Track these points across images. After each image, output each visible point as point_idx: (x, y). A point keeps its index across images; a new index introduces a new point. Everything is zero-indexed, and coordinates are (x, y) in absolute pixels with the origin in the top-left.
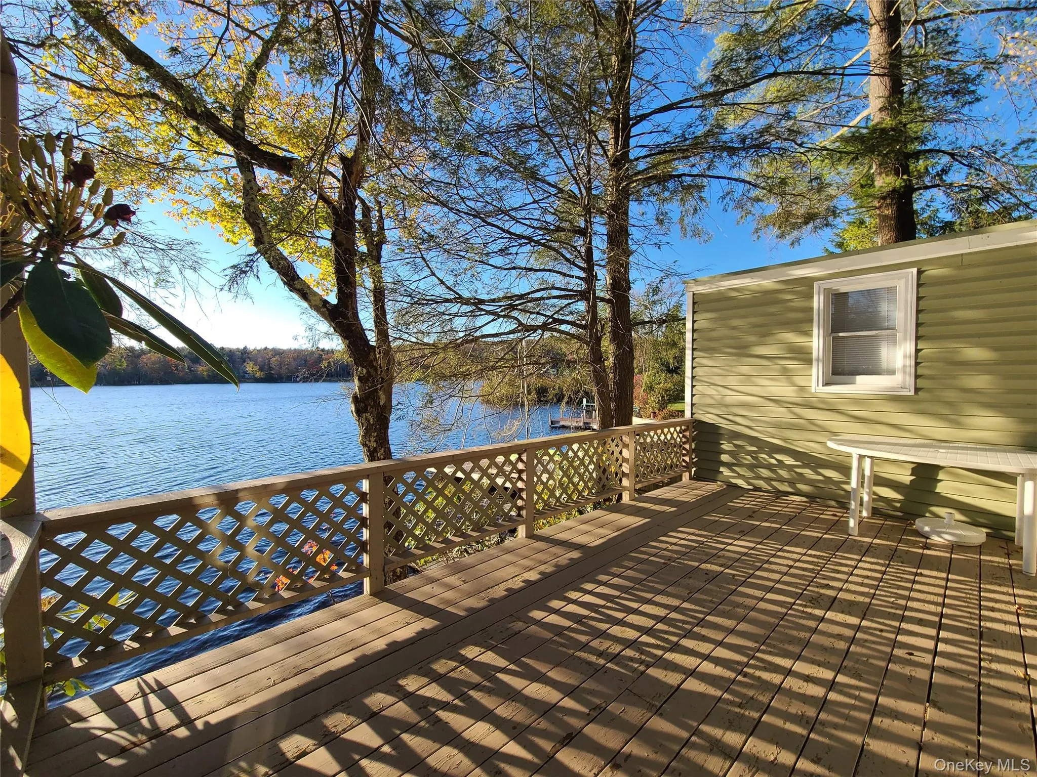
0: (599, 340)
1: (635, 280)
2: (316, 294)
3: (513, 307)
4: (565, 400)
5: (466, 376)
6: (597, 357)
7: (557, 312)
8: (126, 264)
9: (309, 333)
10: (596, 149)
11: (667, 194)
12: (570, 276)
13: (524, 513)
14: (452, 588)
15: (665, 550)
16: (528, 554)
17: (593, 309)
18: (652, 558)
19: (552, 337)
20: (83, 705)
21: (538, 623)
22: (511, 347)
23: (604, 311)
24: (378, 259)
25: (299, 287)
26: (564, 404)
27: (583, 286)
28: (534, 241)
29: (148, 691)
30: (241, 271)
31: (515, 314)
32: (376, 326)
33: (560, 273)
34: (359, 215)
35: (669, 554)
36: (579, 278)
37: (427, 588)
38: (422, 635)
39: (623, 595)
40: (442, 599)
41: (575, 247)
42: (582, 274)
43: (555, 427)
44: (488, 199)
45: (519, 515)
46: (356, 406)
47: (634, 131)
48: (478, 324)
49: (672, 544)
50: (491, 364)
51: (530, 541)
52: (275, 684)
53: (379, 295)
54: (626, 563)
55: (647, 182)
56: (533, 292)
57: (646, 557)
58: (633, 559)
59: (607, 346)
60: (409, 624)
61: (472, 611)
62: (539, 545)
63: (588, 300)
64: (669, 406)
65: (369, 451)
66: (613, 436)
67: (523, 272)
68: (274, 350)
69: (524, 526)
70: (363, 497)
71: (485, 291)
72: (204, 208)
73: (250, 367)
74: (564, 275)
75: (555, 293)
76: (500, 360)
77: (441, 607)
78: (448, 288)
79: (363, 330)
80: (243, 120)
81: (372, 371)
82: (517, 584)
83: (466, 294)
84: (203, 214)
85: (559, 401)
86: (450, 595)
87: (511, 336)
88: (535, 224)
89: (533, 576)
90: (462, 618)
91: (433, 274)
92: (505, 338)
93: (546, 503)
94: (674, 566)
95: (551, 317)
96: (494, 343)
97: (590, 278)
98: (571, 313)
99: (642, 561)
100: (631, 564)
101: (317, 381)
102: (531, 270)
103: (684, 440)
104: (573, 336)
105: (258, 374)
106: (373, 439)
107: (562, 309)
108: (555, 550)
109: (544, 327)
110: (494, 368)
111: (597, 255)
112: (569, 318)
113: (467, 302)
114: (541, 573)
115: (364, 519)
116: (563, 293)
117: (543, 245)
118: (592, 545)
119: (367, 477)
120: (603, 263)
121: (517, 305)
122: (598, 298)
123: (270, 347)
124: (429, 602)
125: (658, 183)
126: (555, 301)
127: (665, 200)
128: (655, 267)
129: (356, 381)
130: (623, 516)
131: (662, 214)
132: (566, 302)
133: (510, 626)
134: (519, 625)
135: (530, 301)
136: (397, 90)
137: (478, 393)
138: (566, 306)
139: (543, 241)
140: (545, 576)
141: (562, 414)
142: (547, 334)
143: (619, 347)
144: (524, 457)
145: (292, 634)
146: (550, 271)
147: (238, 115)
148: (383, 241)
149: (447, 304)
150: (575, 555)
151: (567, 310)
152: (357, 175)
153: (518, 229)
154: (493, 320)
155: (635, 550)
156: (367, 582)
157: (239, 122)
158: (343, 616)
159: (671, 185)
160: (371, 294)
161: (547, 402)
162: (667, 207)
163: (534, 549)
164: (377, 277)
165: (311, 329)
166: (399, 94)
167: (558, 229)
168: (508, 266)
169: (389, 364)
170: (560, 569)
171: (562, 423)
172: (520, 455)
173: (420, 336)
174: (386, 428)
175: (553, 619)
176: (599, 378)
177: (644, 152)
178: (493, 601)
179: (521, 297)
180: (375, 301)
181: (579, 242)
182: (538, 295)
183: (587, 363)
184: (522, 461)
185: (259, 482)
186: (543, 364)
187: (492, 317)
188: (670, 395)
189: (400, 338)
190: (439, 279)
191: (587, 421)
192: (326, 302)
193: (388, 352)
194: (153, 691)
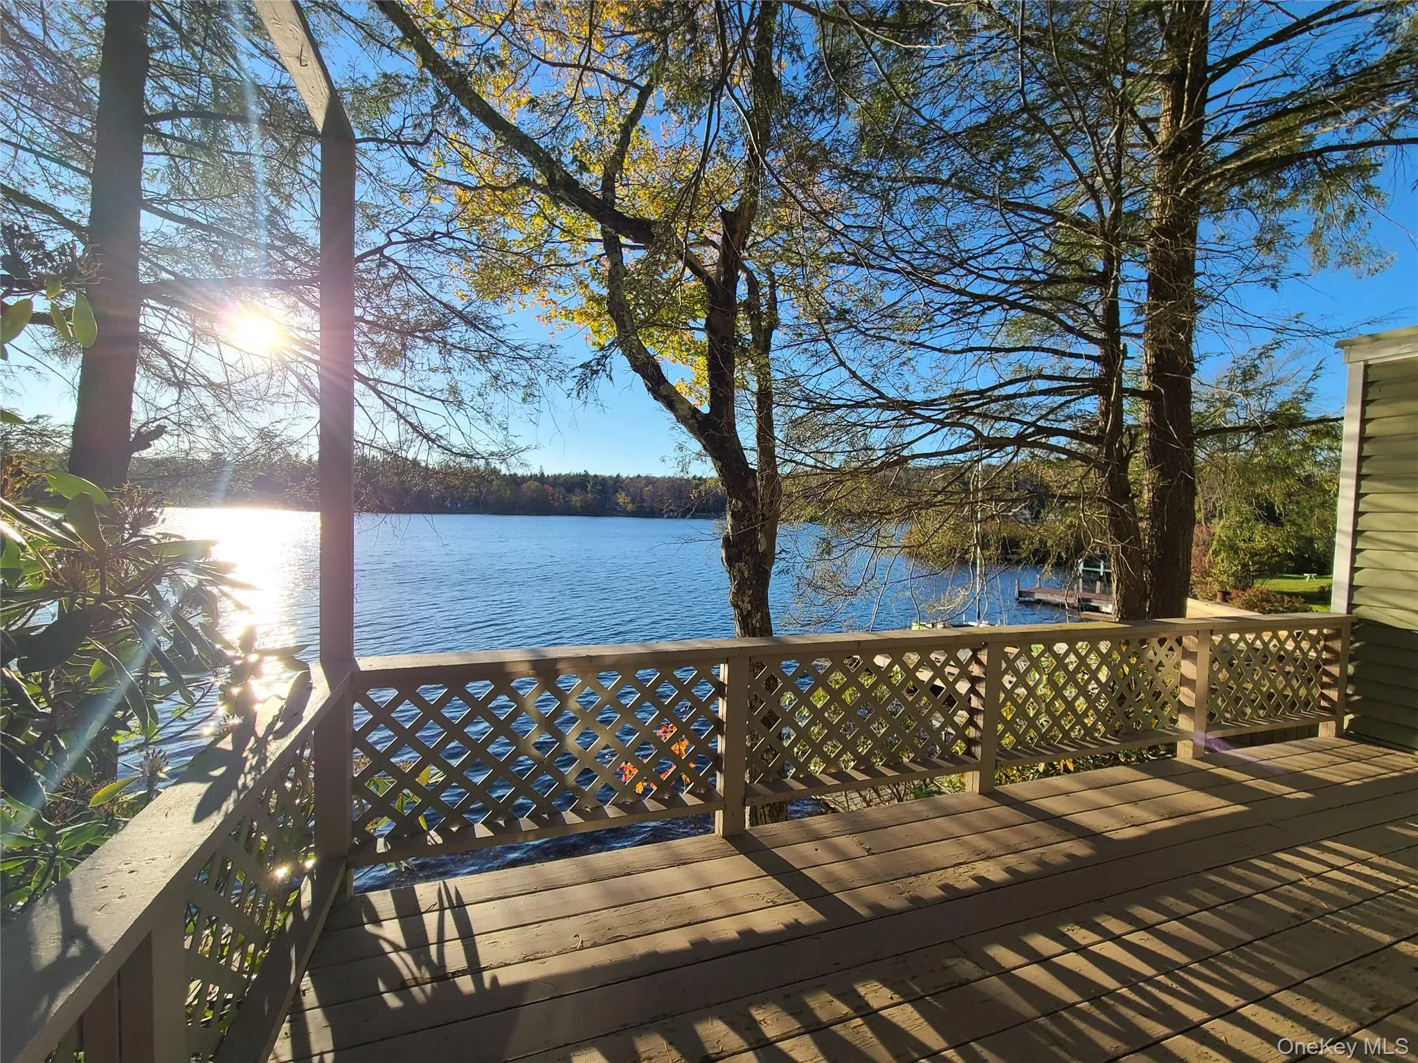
0: (1125, 461)
1: (1203, 357)
2: (684, 401)
3: (967, 412)
4: (1052, 560)
5: (884, 514)
6: (1120, 490)
7: (1042, 417)
8: (496, 378)
9: (678, 454)
10: (1134, 135)
11: (1283, 194)
12: (1071, 355)
13: (978, 750)
14: (846, 858)
15: (1292, 883)
16: (983, 825)
17: (1113, 410)
18: (1260, 897)
19: (1033, 456)
20: (382, 901)
21: (1005, 973)
22: (959, 475)
23: (1136, 414)
24: (766, 348)
25: (664, 393)
26: (1048, 567)
27: (1097, 370)
28: (1007, 302)
29: (446, 904)
30: (592, 370)
31: (969, 420)
32: (759, 443)
33: (1055, 352)
34: (742, 290)
35: (1306, 897)
36: (1089, 357)
37: (808, 848)
38: (794, 931)
39: (1195, 966)
40: (830, 874)
41: (1085, 306)
42: (1096, 350)
43: (1026, 602)
44: (931, 245)
45: (968, 752)
46: (727, 552)
47: (1213, 90)
48: (907, 439)
49: (1310, 874)
50: (924, 498)
51: (988, 802)
52: (582, 948)
53: (765, 399)
54: (1197, 893)
55: (1239, 177)
56: (1001, 385)
57: (1247, 891)
58: (1213, 888)
59: (1141, 474)
60: (775, 905)
61: (880, 912)
62: (1003, 812)
63: (1105, 393)
64: (1258, 584)
65: (741, 614)
66: (1163, 635)
67: (986, 356)
68: (647, 478)
69: (977, 774)
70: (720, 689)
71: (920, 388)
72: (572, 306)
73: (622, 498)
74: (1063, 354)
75: (1042, 385)
76: (940, 493)
77: (828, 888)
78: (864, 383)
79: (742, 449)
80: (612, 190)
81: (749, 504)
82: (963, 879)
83: (891, 393)
84: (569, 314)
85: (1042, 561)
86: (840, 869)
87: (961, 456)
88: (1010, 276)
89: (994, 872)
90: (863, 921)
91: (842, 363)
92: (950, 458)
93: (1020, 740)
94: (1323, 930)
95: (1033, 424)
96: (929, 469)
97: (1112, 358)
98: (1070, 417)
99: (1239, 899)
100: (1210, 899)
101: (684, 516)
102: (998, 350)
103: (1325, 655)
104: (1072, 455)
105: (630, 507)
106: (747, 599)
107: (1052, 410)
108: (1035, 829)
109: (1020, 441)
110: (930, 505)
111: (1126, 316)
112: (1067, 426)
113: (891, 405)
114: (1009, 870)
115: (718, 723)
116: (1056, 384)
117: (1024, 308)
118: (1115, 836)
119: (727, 661)
120: (1138, 329)
121: (973, 408)
122: (1126, 390)
123: (643, 474)
124: (808, 872)
125: (1264, 175)
126: (1042, 398)
127: (1279, 204)
128: (1261, 323)
129: (729, 517)
130: (1177, 788)
131: (1271, 229)
132: (1060, 400)
133: (950, 962)
134: (966, 968)
135: (994, 401)
136: (801, 97)
137: (903, 542)
138: (1061, 406)
139: (1023, 301)
140: (1017, 879)
141: (1043, 583)
142: (1024, 454)
143: (1164, 474)
144: (983, 657)
145: (614, 872)
146: (1035, 349)
147: (608, 183)
148: (774, 324)
149: (860, 410)
150: (1080, 849)
151: (1061, 414)
152: (742, 233)
153: (979, 287)
154: (932, 432)
155: (1218, 869)
156: (719, 815)
157: (609, 194)
158: (680, 861)
159: (1291, 175)
160: (754, 399)
161: (1018, 562)
162: (1283, 216)
163: (994, 818)
164: (763, 372)
165: (681, 448)
166: (803, 102)
167: (1053, 280)
168: (959, 348)
169: (772, 495)
170: (1047, 872)
171: (1037, 596)
172: (975, 652)
173: (820, 457)
174: (764, 584)
175: (1034, 974)
176: (1122, 526)
177: (1236, 121)
178: (917, 903)
179: (981, 393)
180: (759, 407)
181: (1093, 297)
182: (1010, 390)
183: (1100, 499)
184: (979, 662)
185: (584, 651)
186: (1015, 501)
187: (931, 426)
188: (1260, 563)
189: (791, 461)
190: (850, 370)
191: (1087, 595)
192: (695, 411)
193: (772, 478)
194: (452, 907)
